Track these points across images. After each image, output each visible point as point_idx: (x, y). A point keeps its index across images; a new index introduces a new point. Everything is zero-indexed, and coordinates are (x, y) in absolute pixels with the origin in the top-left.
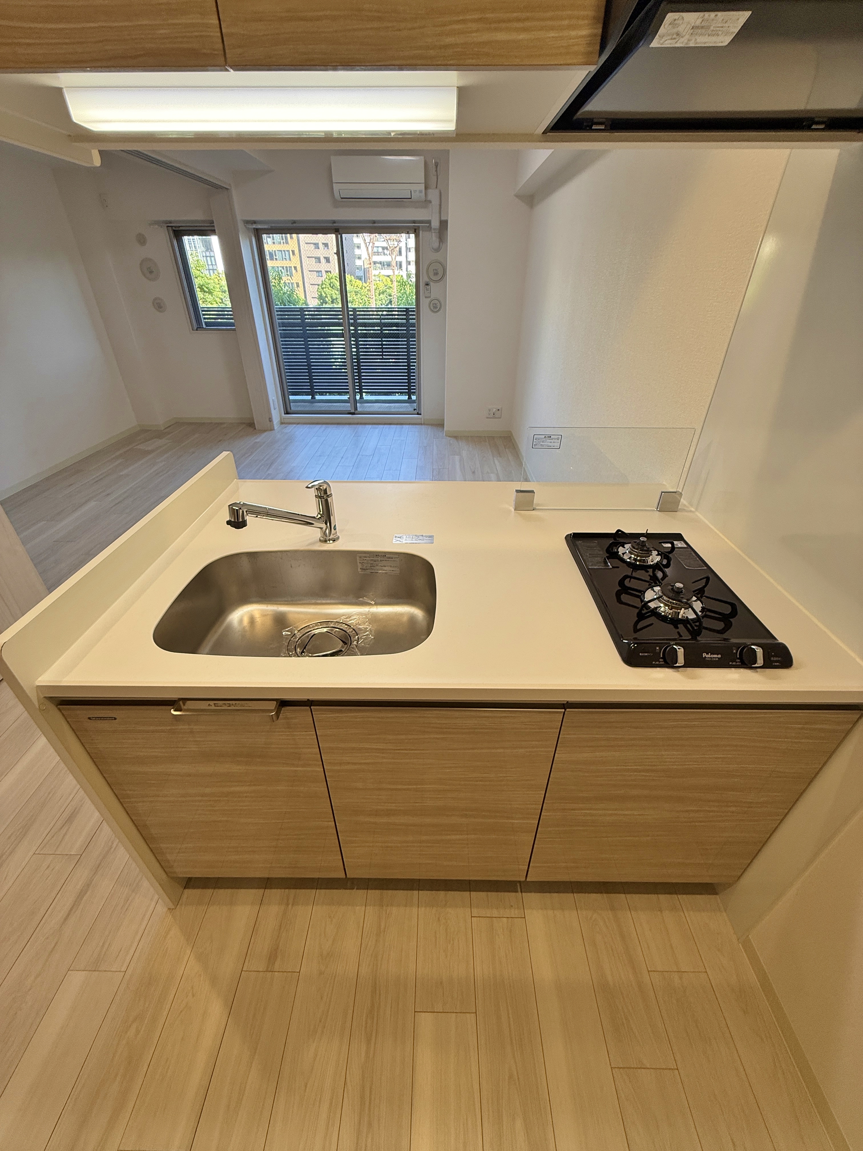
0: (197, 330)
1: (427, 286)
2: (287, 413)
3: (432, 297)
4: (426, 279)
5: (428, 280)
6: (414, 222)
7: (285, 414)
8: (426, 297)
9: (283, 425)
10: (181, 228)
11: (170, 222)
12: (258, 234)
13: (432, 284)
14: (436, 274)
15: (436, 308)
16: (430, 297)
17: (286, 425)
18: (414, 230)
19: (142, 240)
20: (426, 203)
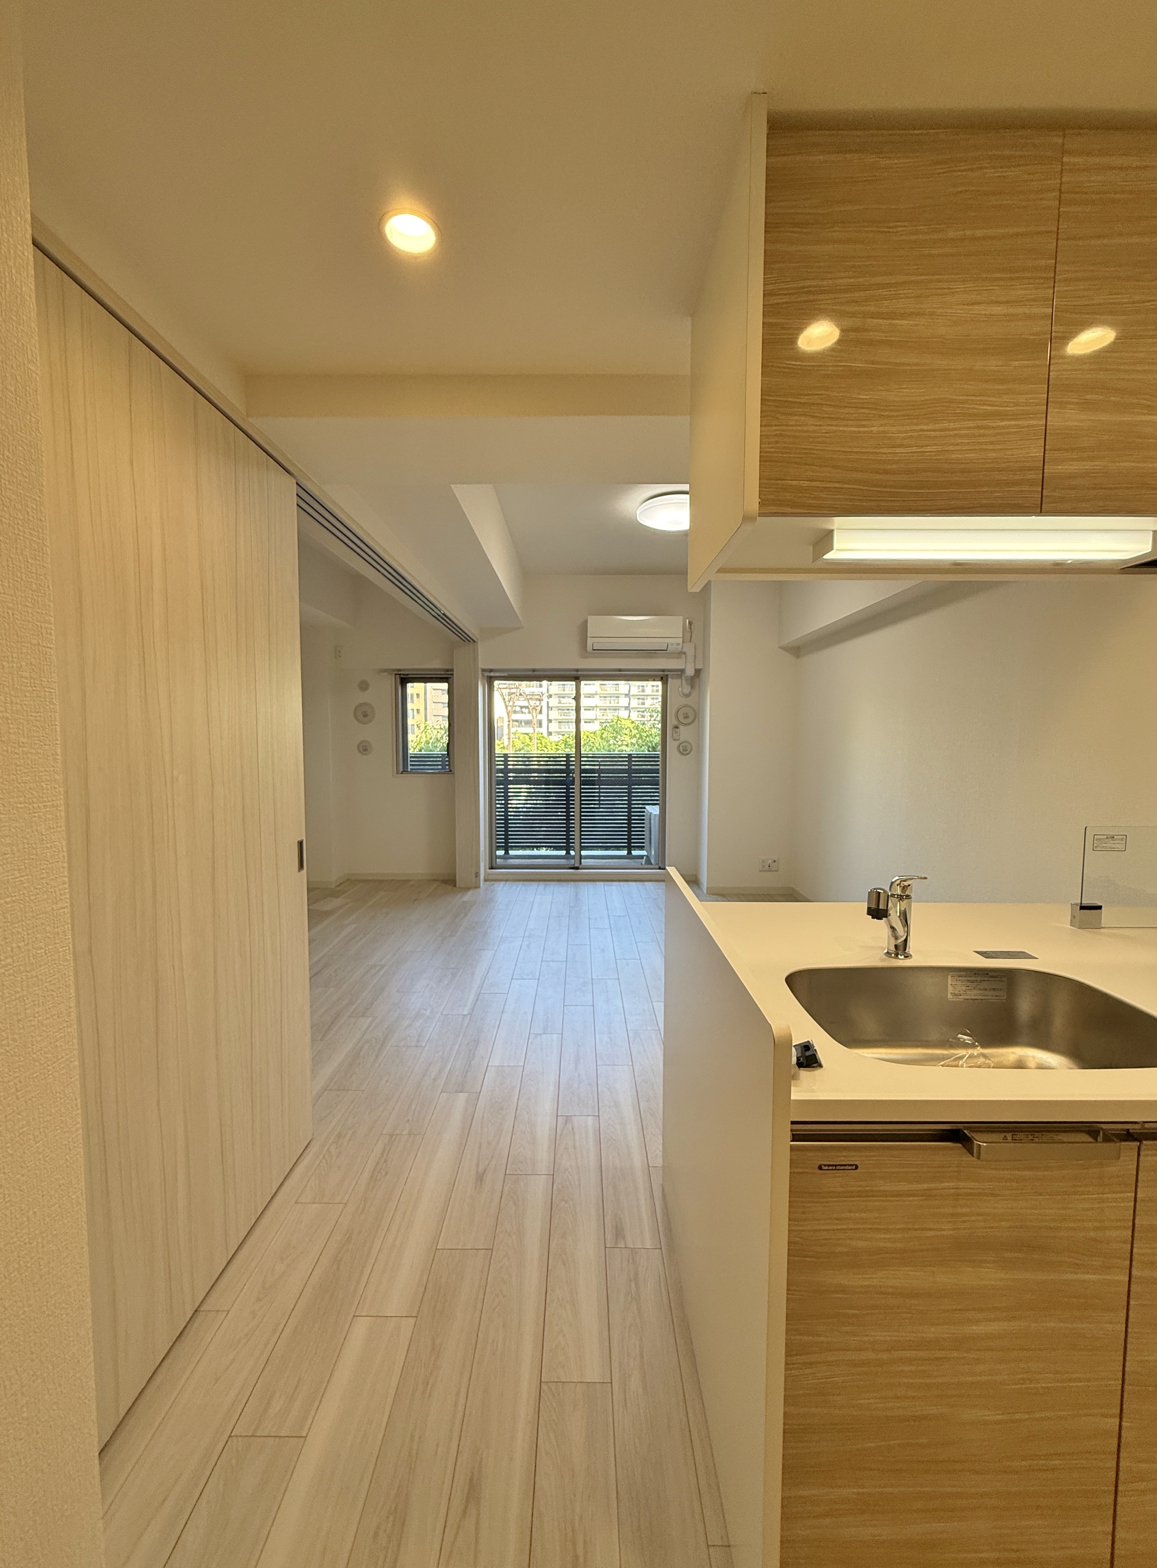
0: (402, 773)
1: (676, 729)
2: (492, 868)
3: (681, 740)
4: (675, 723)
5: (676, 723)
6: (663, 671)
7: (489, 869)
8: (674, 740)
9: (487, 883)
10: (409, 676)
11: (400, 670)
12: (490, 681)
13: (681, 727)
14: (686, 717)
15: (685, 750)
16: (679, 740)
17: (492, 883)
18: (660, 678)
19: (364, 686)
20: (681, 654)
